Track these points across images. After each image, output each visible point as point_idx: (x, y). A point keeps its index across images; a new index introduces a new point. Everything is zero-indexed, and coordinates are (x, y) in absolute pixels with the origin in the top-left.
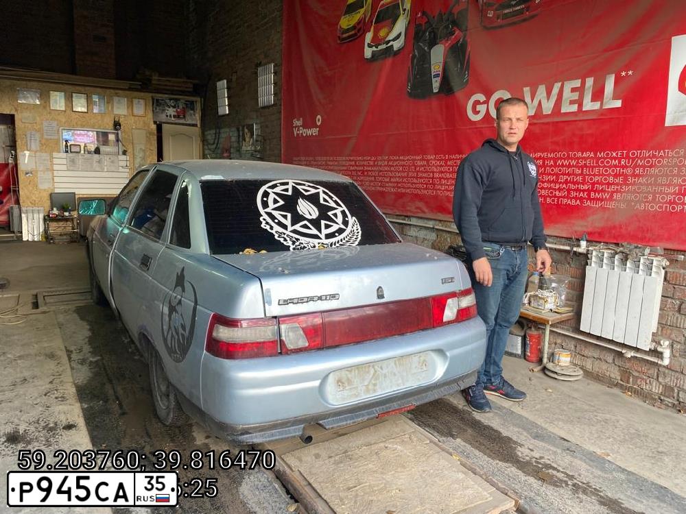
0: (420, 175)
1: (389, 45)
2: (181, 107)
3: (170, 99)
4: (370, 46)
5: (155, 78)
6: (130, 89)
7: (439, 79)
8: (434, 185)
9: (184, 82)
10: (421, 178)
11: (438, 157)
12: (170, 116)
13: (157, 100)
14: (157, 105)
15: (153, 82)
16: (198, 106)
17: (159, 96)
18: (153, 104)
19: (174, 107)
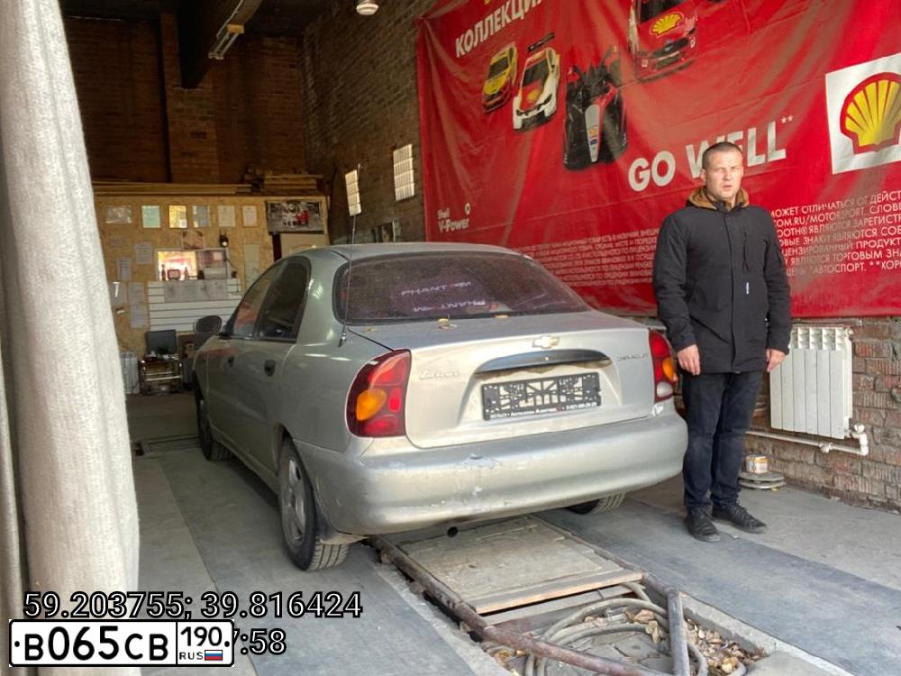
0: (587, 262)
2: (302, 210)
3: (288, 202)
4: (519, 113)
5: (269, 176)
6: (238, 194)
7: (596, 146)
8: (603, 272)
9: (304, 179)
10: (588, 266)
11: (603, 238)
12: (289, 223)
13: (272, 205)
14: (272, 211)
15: (266, 182)
16: (324, 208)
17: (273, 199)
18: (267, 210)
19: (293, 211)
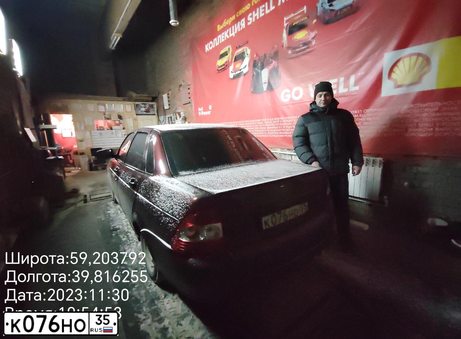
0: (260, 128)
1: (241, 71)
2: (147, 107)
3: (142, 104)
4: (232, 72)
5: (134, 95)
6: (124, 100)
7: (266, 85)
8: (267, 132)
9: (148, 96)
10: (261, 129)
11: (268, 119)
12: (143, 111)
14: (137, 107)
15: (134, 97)
16: (155, 106)
17: (137, 103)
18: (135, 107)
19: (144, 107)
